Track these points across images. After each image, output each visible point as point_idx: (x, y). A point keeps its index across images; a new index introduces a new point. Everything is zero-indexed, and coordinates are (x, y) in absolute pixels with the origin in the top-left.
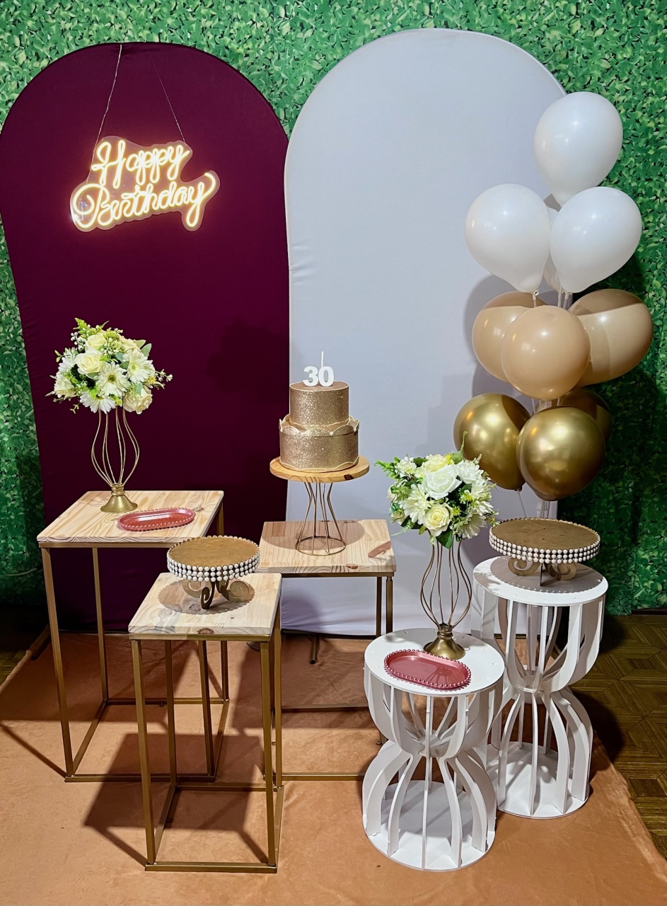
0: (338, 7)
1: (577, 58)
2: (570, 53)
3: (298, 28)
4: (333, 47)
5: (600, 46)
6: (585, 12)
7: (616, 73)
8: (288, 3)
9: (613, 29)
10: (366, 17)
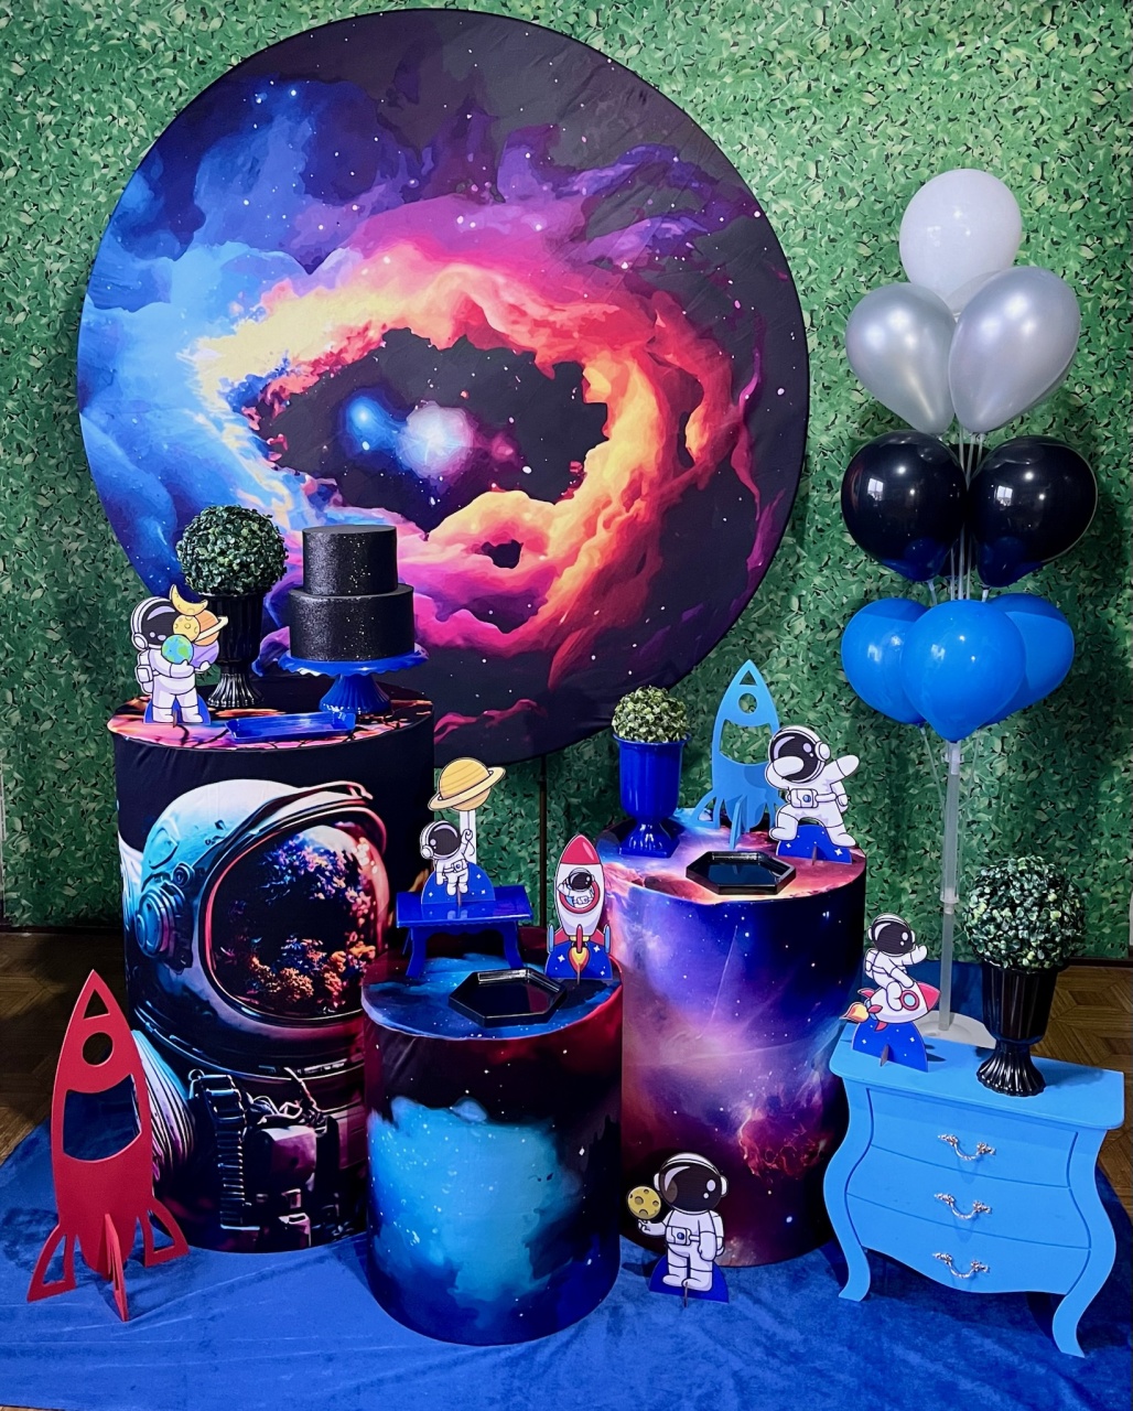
0: (680, 14)
1: (1054, 87)
2: (1042, 80)
3: (617, 42)
4: (670, 73)
5: (1090, 71)
6: (1065, 20)
7: (1116, 111)
8: (603, 7)
9: (1109, 44)
10: (724, 28)
